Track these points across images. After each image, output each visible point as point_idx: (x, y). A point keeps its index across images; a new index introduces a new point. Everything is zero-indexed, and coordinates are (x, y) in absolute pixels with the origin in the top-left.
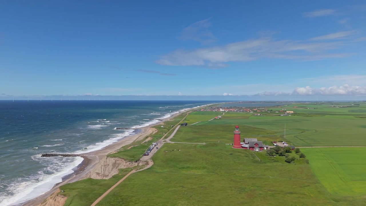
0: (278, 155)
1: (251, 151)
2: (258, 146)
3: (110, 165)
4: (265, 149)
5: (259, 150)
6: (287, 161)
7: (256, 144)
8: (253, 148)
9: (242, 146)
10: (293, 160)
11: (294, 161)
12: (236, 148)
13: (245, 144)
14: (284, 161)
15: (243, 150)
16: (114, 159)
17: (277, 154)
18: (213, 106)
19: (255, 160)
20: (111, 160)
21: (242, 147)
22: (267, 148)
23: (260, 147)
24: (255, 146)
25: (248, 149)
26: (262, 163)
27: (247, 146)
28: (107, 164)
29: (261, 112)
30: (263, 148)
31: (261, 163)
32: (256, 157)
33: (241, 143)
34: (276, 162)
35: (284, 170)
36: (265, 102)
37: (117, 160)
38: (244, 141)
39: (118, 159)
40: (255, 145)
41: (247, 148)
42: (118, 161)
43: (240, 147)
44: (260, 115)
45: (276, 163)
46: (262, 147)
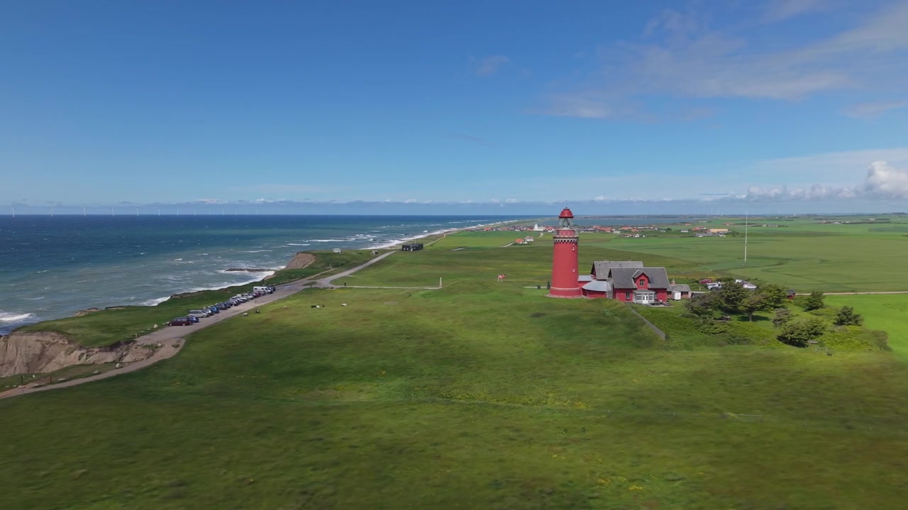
0: (734, 317)
1: (619, 302)
2: (649, 286)
3: (16, 364)
4: (678, 296)
5: (653, 301)
6: (789, 336)
7: (642, 278)
8: (629, 291)
9: (586, 287)
10: (816, 334)
11: (819, 338)
12: (561, 297)
13: (594, 282)
14: (774, 337)
15: (589, 302)
16: (40, 338)
17: (734, 312)
18: (518, 225)
19: (640, 334)
20: (26, 342)
21: (585, 292)
22: (684, 296)
23: (657, 291)
24: (635, 285)
25: (609, 296)
26: (675, 348)
27: (605, 286)
28: (7, 359)
29: (642, 232)
30: (669, 296)
31: (667, 349)
32: (644, 323)
33: (581, 278)
34: (739, 342)
35: (789, 380)
36: (649, 217)
37: (48, 343)
38: (593, 272)
39: (52, 341)
40: (635, 280)
41: (603, 293)
42: (52, 347)
43: (578, 293)
44: (641, 236)
45: (735, 347)
46: (664, 290)
